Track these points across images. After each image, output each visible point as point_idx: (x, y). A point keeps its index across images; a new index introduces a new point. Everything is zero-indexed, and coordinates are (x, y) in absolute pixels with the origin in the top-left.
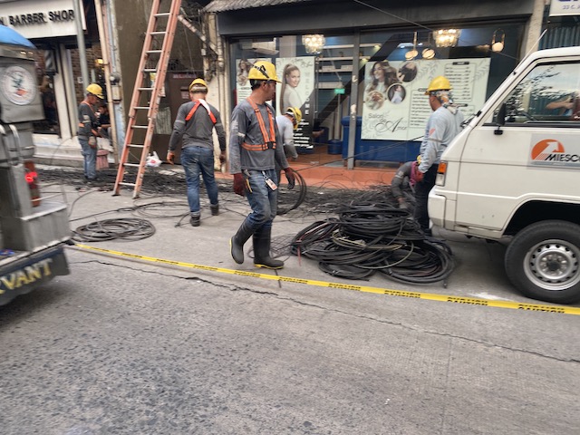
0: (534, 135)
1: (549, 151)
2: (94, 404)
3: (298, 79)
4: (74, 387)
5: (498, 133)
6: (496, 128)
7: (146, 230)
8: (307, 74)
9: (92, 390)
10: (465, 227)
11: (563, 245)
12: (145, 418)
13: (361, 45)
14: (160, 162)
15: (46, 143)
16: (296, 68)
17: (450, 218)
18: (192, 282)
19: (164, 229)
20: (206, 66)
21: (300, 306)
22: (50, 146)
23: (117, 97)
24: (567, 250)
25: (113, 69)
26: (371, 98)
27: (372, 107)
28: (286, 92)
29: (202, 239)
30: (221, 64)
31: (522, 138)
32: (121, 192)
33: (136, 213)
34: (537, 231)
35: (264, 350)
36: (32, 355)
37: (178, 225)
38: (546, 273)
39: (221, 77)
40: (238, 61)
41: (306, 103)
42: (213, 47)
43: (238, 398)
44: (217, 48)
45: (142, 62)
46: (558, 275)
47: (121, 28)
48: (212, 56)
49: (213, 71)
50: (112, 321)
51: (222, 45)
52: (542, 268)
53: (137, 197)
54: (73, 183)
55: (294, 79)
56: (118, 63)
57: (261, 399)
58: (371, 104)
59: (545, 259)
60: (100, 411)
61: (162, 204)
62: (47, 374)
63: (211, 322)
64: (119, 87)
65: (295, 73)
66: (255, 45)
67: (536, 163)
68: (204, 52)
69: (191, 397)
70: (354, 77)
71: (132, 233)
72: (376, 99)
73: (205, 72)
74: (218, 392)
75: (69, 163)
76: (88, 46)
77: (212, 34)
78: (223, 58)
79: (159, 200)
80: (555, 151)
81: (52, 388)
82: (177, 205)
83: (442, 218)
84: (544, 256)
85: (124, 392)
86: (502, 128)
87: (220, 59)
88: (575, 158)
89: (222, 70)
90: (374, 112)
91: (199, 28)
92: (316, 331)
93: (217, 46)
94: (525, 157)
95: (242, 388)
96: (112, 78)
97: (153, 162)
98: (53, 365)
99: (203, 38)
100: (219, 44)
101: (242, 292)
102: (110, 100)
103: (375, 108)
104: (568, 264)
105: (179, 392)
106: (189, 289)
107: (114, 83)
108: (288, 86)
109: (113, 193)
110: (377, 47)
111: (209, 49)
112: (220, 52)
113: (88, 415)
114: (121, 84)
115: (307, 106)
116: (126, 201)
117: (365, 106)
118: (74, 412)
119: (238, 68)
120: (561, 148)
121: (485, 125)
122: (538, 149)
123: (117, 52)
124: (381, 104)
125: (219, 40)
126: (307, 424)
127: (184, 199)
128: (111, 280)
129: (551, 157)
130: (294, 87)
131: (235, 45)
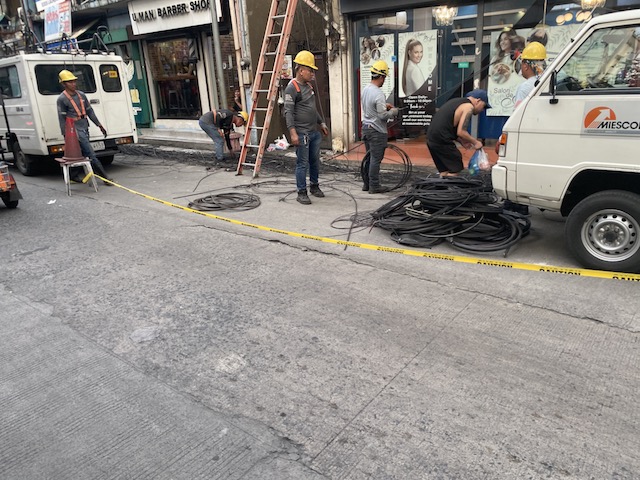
0: (587, 103)
1: (600, 119)
2: (168, 315)
3: (421, 55)
4: (158, 305)
5: (554, 102)
6: (551, 97)
7: (252, 203)
8: (430, 49)
9: (169, 308)
10: (525, 197)
11: (620, 215)
12: (199, 326)
13: (485, 15)
14: (288, 145)
15: (191, 129)
16: (419, 43)
17: (511, 189)
18: (273, 244)
19: (269, 203)
20: (330, 46)
21: (355, 264)
22: (194, 131)
23: (247, 81)
24: (624, 220)
25: (244, 54)
26: (496, 71)
27: (498, 81)
28: (409, 69)
29: (297, 212)
30: (343, 43)
31: (575, 106)
32: (244, 172)
33: (250, 190)
34: (593, 201)
35: (307, 292)
36: (135, 285)
37: (283, 200)
38: (604, 243)
39: (344, 57)
40: (361, 39)
41: (429, 79)
42: (335, 26)
43: (271, 320)
44: (339, 28)
45: (264, 46)
46: (615, 246)
47: (251, 13)
48: (334, 35)
49: (336, 51)
50: (200, 267)
51: (345, 23)
52: (599, 239)
53: (257, 177)
54: (206, 165)
55: (416, 55)
56: (248, 48)
57: (288, 322)
58: (496, 78)
59: (602, 229)
60: (169, 320)
61: (277, 183)
62: (141, 297)
63: (275, 272)
64: (249, 71)
65: (418, 48)
66: (381, 21)
67: (588, 131)
68: (327, 33)
69: (237, 317)
70: (477, 49)
71: (240, 205)
72: (501, 72)
73: (329, 52)
74: (259, 315)
75: (207, 147)
76: (221, 33)
77: (336, 13)
78: (346, 36)
79: (274, 179)
80: (607, 119)
81: (142, 304)
82: (289, 182)
83: (504, 189)
84: (601, 226)
85: (190, 310)
86: (557, 97)
87: (342, 38)
88: (626, 125)
89: (345, 49)
90: (500, 87)
91: (323, 9)
92: (357, 281)
93: (339, 25)
94: (578, 125)
95: (277, 314)
96: (243, 63)
97: (281, 145)
98: (147, 291)
99: (326, 18)
100: (342, 22)
101: (311, 253)
102: (241, 85)
103: (501, 81)
104: (624, 235)
105: (230, 313)
106: (268, 248)
107: (244, 67)
108: (411, 63)
109: (237, 173)
110: (521, 13)
111: (332, 29)
112: (342, 31)
113: (161, 321)
114: (251, 68)
115: (430, 82)
116: (246, 180)
117: (491, 81)
118: (152, 319)
119: (361, 46)
120: (613, 116)
121: (542, 94)
122: (591, 117)
123: (247, 37)
124: (507, 77)
125: (341, 18)
126: (315, 338)
127: (293, 179)
128: (209, 240)
129: (603, 125)
130: (417, 63)
131: (359, 22)
